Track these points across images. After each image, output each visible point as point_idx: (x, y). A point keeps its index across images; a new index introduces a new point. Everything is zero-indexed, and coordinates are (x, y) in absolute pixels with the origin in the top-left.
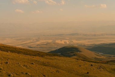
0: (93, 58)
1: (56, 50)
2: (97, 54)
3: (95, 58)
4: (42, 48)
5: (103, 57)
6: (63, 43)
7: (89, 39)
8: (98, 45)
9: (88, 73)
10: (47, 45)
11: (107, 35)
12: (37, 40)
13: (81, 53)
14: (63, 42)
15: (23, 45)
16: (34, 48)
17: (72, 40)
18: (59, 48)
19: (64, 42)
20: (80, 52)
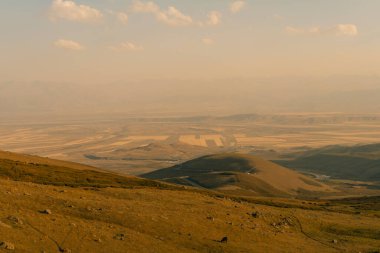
0: (293, 190)
1: (176, 166)
2: (309, 178)
3: (298, 192)
4: (131, 159)
5: (325, 187)
6: (204, 144)
7: (291, 131)
8: (317, 150)
9: (225, 239)
10: (149, 150)
11: (350, 119)
12: (119, 136)
13: (255, 175)
14: (202, 142)
15: (70, 151)
16: (106, 158)
17: (235, 136)
18: (186, 158)
19: (207, 141)
20: (253, 172)
